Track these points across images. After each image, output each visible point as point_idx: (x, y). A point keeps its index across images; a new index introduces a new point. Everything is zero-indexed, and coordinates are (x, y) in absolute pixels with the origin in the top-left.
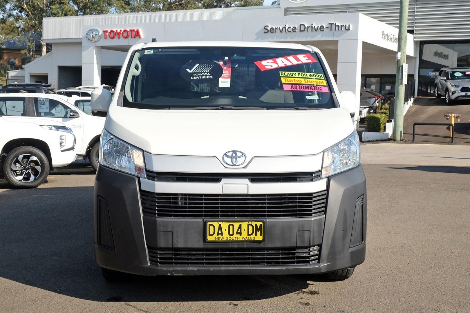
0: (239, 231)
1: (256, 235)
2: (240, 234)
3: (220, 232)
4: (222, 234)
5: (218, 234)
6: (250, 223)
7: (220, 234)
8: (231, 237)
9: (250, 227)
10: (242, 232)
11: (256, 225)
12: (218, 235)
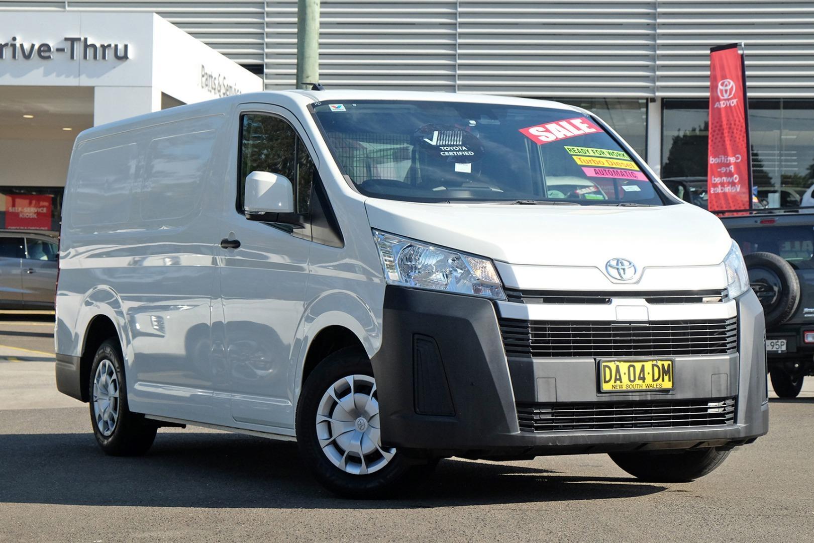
0: (642, 376)
1: (663, 380)
2: (643, 379)
3: (618, 377)
4: (620, 380)
5: (616, 380)
6: (655, 362)
7: (618, 380)
8: (632, 384)
9: (656, 369)
10: (645, 377)
11: (663, 365)
12: (615, 382)
